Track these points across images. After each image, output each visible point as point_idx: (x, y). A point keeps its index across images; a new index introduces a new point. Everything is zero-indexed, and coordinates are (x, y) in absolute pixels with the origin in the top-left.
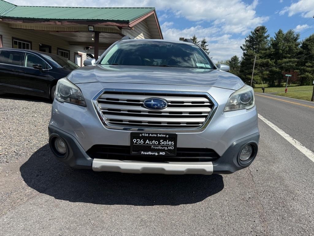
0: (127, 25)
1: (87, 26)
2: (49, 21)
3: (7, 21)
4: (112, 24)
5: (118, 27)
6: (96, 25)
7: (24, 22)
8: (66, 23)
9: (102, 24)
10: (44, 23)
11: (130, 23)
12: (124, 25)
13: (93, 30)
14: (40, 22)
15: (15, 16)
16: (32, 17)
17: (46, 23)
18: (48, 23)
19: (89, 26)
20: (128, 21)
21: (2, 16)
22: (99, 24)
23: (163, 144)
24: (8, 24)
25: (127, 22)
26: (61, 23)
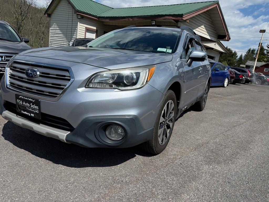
0: (181, 19)
1: (151, 20)
2: (125, 18)
3: (101, 20)
4: (169, 18)
5: (174, 20)
6: (157, 20)
7: (110, 20)
8: (136, 19)
9: (161, 18)
10: (122, 20)
11: (184, 16)
12: (179, 18)
13: (154, 24)
14: (120, 20)
15: (105, 16)
16: (115, 16)
17: (123, 20)
18: (125, 20)
19: (153, 20)
20: (182, 14)
21: (98, 17)
22: (159, 18)
23: (32, 107)
24: (103, 22)
25: (181, 16)
26: (133, 19)
